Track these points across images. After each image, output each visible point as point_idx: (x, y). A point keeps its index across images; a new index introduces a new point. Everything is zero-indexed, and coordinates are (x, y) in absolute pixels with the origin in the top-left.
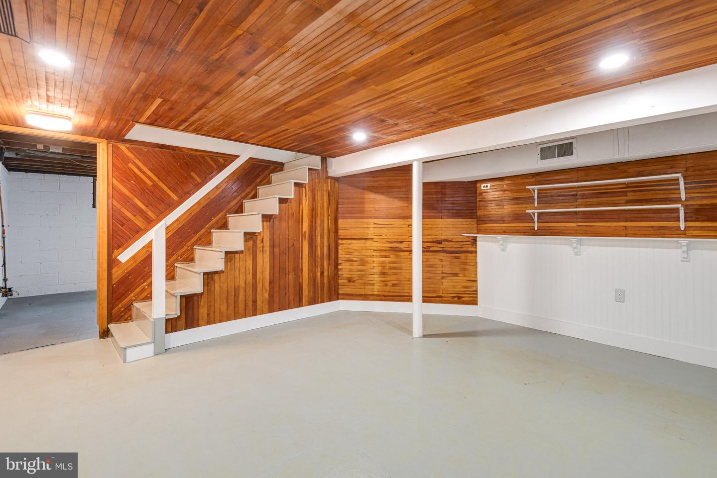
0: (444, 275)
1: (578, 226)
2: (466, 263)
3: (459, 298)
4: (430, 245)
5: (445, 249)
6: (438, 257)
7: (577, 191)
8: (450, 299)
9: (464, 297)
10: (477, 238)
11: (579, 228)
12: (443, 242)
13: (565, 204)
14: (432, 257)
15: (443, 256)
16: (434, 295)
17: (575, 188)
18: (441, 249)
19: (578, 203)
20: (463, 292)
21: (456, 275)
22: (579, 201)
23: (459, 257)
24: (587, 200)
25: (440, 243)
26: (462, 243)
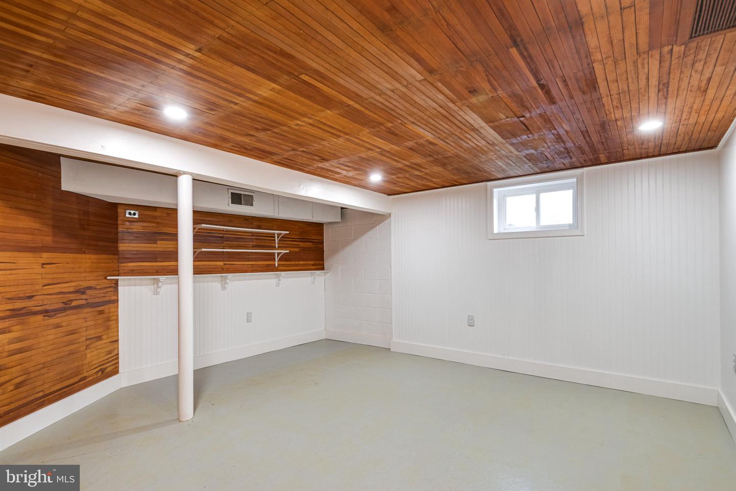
0: (88, 342)
1: (225, 264)
2: (109, 317)
3: (103, 371)
4: (72, 296)
5: (90, 301)
6: (81, 316)
7: (224, 234)
8: (94, 377)
9: (107, 368)
10: (119, 282)
11: (226, 266)
12: (87, 291)
13: (216, 245)
14: (74, 317)
15: (87, 313)
16: (77, 379)
17: (223, 231)
18: (84, 302)
19: (224, 245)
20: (106, 361)
21: (99, 338)
22: (225, 242)
23: (102, 311)
24: (231, 243)
25: (83, 293)
26: (105, 291)
